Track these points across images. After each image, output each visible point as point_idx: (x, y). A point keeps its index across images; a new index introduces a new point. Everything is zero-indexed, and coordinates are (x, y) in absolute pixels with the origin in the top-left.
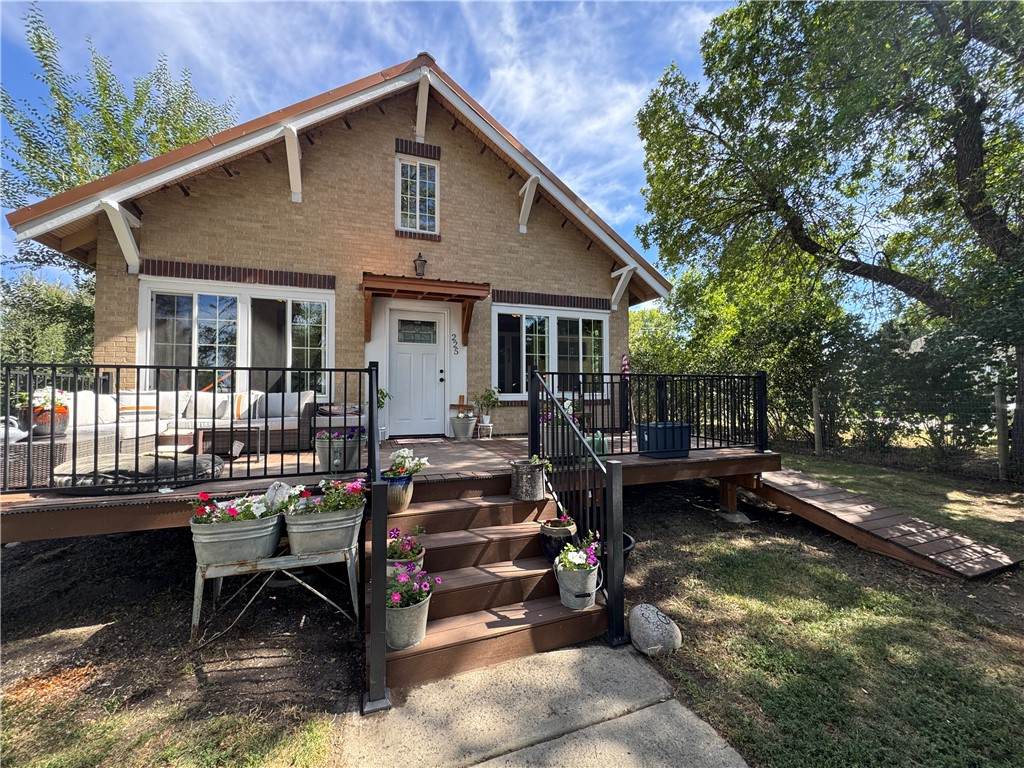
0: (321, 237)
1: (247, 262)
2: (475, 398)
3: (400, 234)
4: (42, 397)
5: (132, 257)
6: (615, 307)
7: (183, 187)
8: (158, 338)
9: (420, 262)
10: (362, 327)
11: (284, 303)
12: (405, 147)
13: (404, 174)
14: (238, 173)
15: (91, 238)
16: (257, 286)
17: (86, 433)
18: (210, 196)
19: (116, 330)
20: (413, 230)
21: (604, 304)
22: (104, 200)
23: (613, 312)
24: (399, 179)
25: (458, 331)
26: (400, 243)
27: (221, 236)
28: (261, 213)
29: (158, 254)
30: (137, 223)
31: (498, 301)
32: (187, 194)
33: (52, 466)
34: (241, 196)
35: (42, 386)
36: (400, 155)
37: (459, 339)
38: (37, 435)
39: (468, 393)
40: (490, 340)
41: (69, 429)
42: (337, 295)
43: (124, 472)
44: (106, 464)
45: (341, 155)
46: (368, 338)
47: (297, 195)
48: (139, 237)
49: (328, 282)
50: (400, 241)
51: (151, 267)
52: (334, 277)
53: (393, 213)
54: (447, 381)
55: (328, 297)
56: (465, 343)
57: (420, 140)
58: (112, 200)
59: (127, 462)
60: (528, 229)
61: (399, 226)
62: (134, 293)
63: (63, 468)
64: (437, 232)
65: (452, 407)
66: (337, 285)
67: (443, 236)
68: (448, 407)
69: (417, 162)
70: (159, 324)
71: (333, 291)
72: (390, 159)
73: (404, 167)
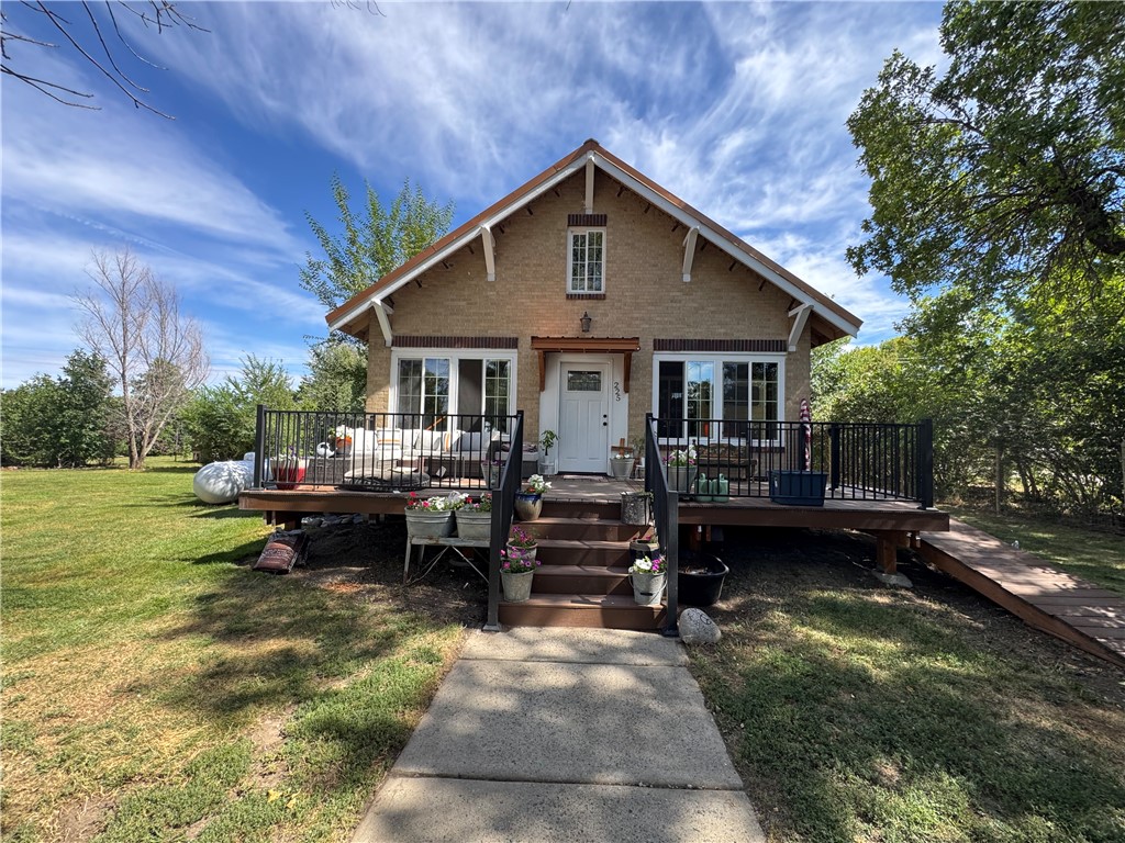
0: (508, 307)
1: (457, 332)
2: (634, 441)
3: (570, 297)
4: (340, 431)
5: (388, 336)
6: (792, 348)
7: (417, 281)
8: (401, 392)
9: (587, 321)
10: (538, 379)
11: (481, 361)
12: (575, 221)
13: (575, 244)
14: (451, 265)
15: (366, 325)
16: (463, 350)
17: (359, 455)
18: (435, 286)
19: (379, 387)
20: (581, 292)
21: (780, 346)
22: (373, 300)
23: (790, 353)
24: (570, 248)
25: (620, 379)
26: (569, 305)
27: (441, 314)
28: (466, 293)
29: (403, 331)
30: (390, 311)
31: (659, 350)
32: (420, 286)
33: (344, 473)
34: (454, 282)
35: (340, 425)
36: (572, 228)
37: (621, 387)
38: (338, 454)
39: (629, 437)
40: (651, 387)
41: (352, 453)
42: (519, 353)
43: (376, 479)
44: (368, 473)
45: (525, 237)
46: (542, 388)
47: (491, 277)
48: (391, 320)
49: (512, 343)
50: (570, 302)
51: (399, 341)
52: (517, 339)
53: (565, 280)
54: (610, 424)
55: (512, 355)
56: (627, 390)
57: (589, 212)
58: (377, 299)
59: (377, 472)
60: (692, 277)
61: (570, 291)
62: (388, 360)
63: (349, 474)
64: (602, 292)
65: (614, 448)
66: (519, 345)
67: (608, 294)
68: (610, 447)
69: (586, 231)
70: (403, 381)
71: (516, 350)
72: (563, 233)
73: (576, 237)
